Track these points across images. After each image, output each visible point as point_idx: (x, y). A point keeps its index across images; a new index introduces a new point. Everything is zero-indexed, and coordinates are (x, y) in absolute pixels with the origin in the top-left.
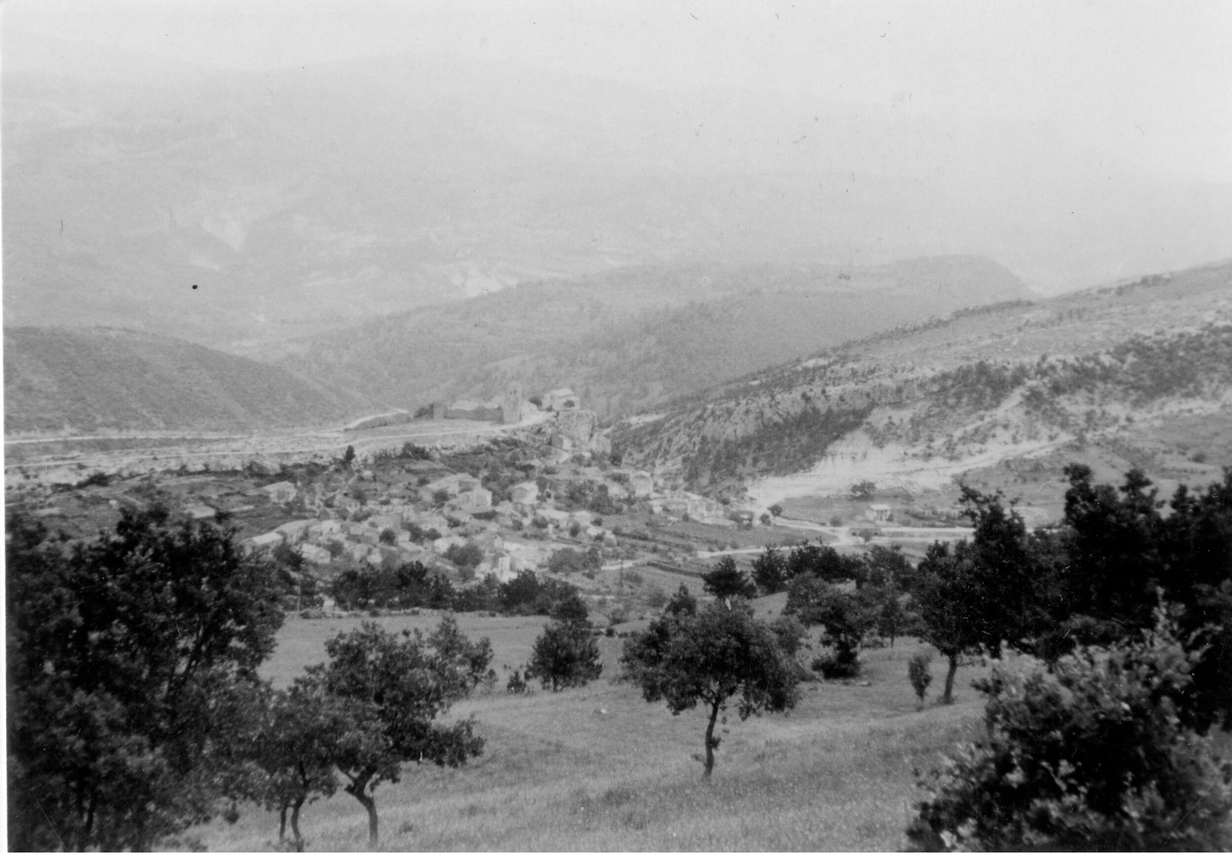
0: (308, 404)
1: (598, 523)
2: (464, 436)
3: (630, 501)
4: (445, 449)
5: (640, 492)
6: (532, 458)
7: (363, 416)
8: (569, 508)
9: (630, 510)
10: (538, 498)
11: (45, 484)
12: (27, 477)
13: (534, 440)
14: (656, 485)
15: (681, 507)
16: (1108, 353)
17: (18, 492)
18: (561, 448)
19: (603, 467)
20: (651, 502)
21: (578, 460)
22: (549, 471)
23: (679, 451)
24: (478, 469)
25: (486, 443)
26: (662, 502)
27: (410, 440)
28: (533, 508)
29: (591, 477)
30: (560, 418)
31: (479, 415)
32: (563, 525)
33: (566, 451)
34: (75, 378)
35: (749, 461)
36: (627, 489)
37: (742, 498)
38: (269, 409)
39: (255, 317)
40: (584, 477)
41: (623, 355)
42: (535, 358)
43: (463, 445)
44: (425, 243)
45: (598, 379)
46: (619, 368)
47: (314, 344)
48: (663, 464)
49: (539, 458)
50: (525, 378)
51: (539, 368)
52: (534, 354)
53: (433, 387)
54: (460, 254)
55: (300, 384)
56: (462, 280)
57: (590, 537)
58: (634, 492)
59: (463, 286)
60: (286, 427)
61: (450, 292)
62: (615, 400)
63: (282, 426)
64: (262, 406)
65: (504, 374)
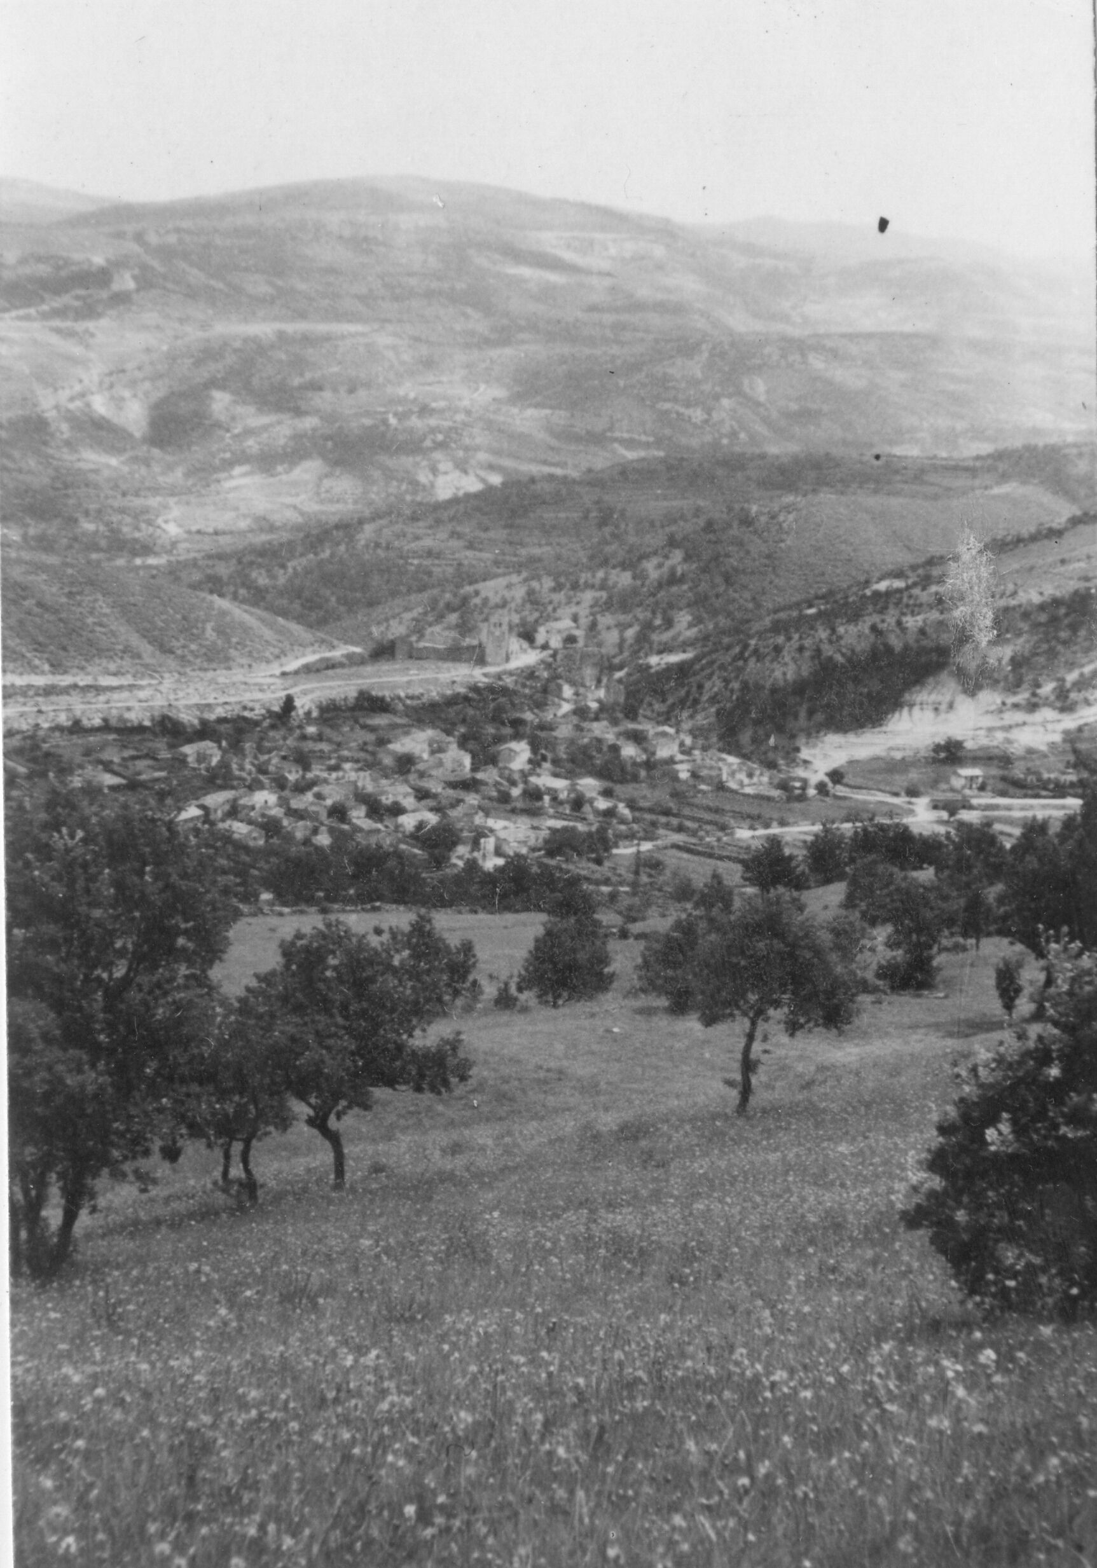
0: (234, 640)
1: (607, 793)
2: (435, 682)
3: (649, 765)
4: (412, 698)
5: (663, 753)
6: (522, 710)
7: (304, 655)
8: (570, 775)
9: (650, 777)
10: (530, 761)
13: (525, 686)
14: (681, 744)
15: (714, 773)
18: (560, 697)
19: (615, 722)
20: (675, 767)
21: (582, 712)
22: (543, 727)
23: (713, 700)
24: (454, 724)
25: (462, 690)
26: (690, 766)
27: (364, 687)
28: (524, 775)
29: (598, 734)
30: (559, 657)
31: (454, 654)
32: (563, 796)
33: (567, 701)
35: (803, 714)
36: (645, 750)
37: (794, 761)
38: (184, 647)
39: (164, 526)
40: (590, 735)
41: (640, 576)
42: (526, 580)
43: (434, 694)
44: (382, 428)
45: (607, 606)
46: (635, 592)
47: (240, 562)
48: (691, 717)
49: (531, 709)
50: (513, 605)
51: (531, 593)
52: (524, 574)
53: (394, 617)
54: (428, 443)
55: (223, 613)
56: (431, 477)
57: (597, 812)
58: (654, 754)
59: (432, 485)
60: (206, 670)
61: (415, 493)
62: (630, 633)
63: (200, 669)
64: (175, 643)
65: (486, 601)
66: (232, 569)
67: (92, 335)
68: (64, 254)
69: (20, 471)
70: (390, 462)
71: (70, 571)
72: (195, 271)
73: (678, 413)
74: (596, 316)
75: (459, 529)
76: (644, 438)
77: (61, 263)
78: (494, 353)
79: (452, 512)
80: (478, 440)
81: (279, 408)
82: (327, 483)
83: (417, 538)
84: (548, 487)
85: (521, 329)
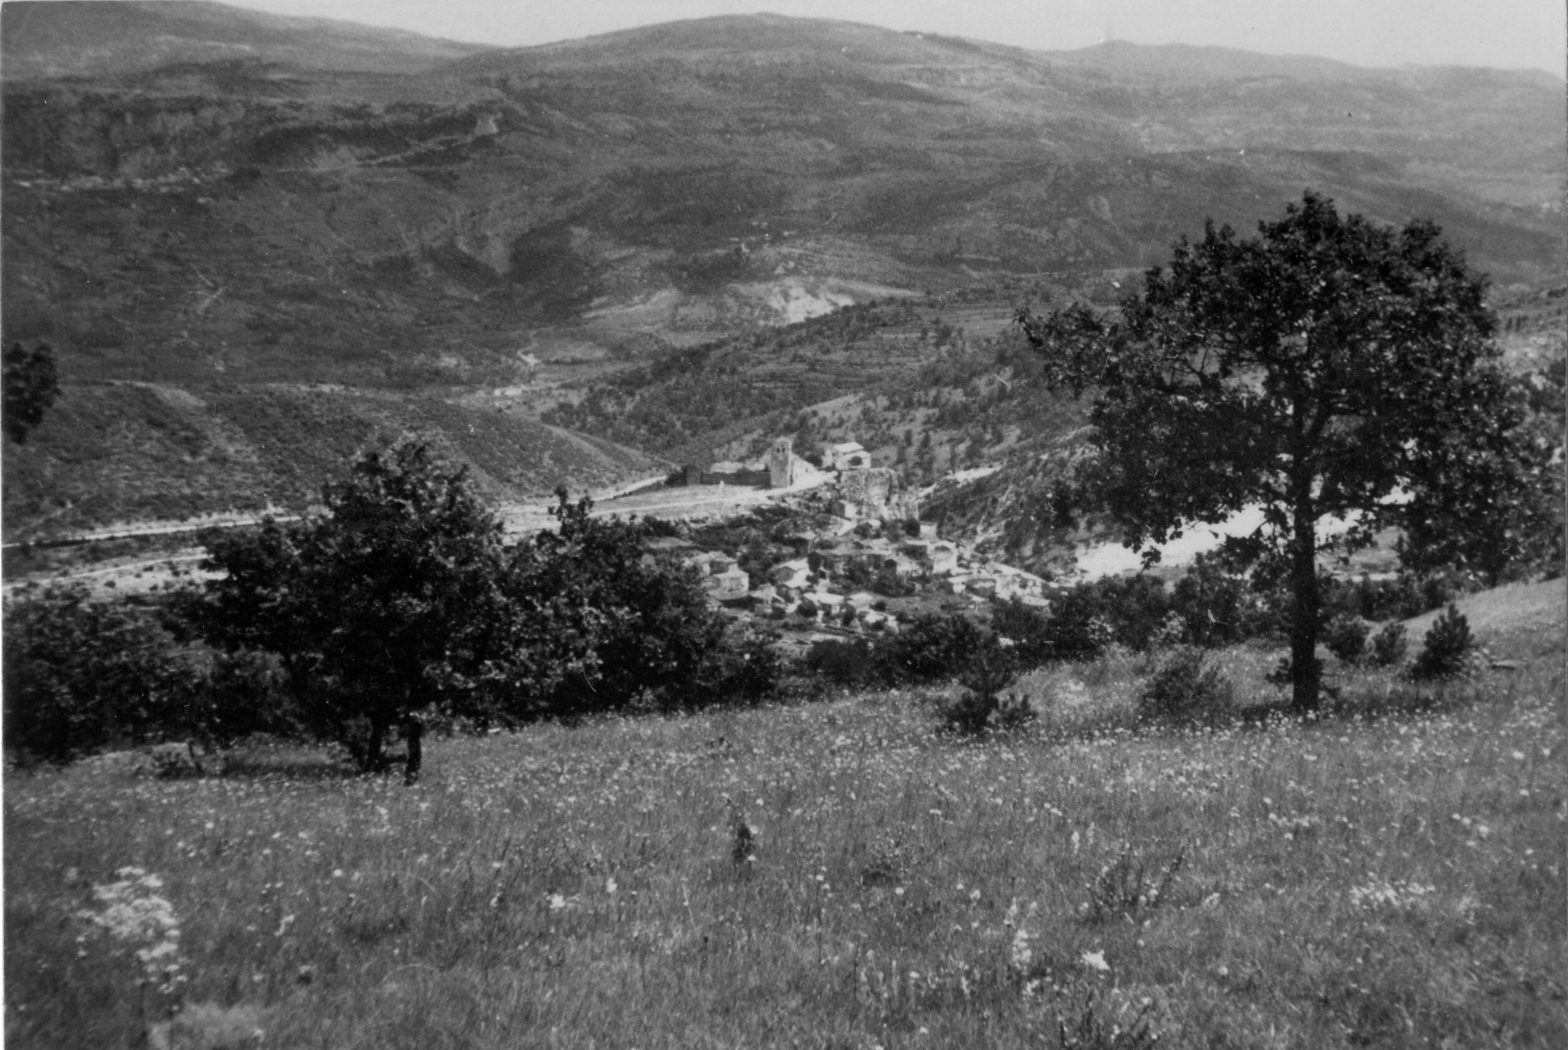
0: (571, 467)
1: (880, 607)
2: (720, 506)
3: (923, 579)
4: (696, 522)
5: (939, 568)
6: (804, 531)
7: (641, 479)
8: (846, 591)
9: (924, 589)
10: (808, 578)
11: (198, 581)
12: (176, 574)
13: (808, 508)
14: (960, 558)
15: (988, 585)
16: (1541, 373)
17: (164, 592)
18: (842, 516)
19: (894, 538)
20: (951, 580)
21: (863, 531)
22: (826, 545)
23: (1005, 514)
24: (736, 545)
25: (747, 513)
26: (964, 579)
27: (651, 513)
28: (801, 591)
29: (876, 551)
30: (843, 479)
31: (741, 478)
32: (835, 611)
33: (849, 519)
34: (279, 445)
35: (1083, 524)
36: (922, 565)
37: (1072, 571)
38: (521, 475)
39: (524, 357)
40: (867, 552)
41: (973, 392)
42: (861, 400)
43: (718, 517)
44: (735, 258)
45: (940, 422)
46: (966, 408)
47: (591, 389)
48: (985, 530)
49: (813, 529)
50: (849, 424)
51: (866, 412)
52: (861, 395)
53: (735, 439)
54: (779, 270)
55: (561, 442)
56: (783, 303)
57: (866, 626)
58: (931, 568)
59: (785, 310)
60: (542, 496)
61: (767, 318)
62: (962, 448)
63: (537, 496)
64: (513, 472)
65: (823, 420)
66: (584, 397)
67: (457, 178)
68: (430, 102)
69: (385, 309)
70: (742, 289)
71: (411, 407)
72: (558, 113)
73: (1023, 233)
74: (946, 144)
75: (801, 352)
76: (990, 259)
77: (426, 110)
78: (845, 182)
79: (794, 337)
80: (829, 266)
81: (634, 241)
82: (683, 311)
83: (761, 363)
84: (888, 310)
85: (873, 158)
